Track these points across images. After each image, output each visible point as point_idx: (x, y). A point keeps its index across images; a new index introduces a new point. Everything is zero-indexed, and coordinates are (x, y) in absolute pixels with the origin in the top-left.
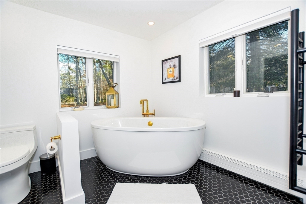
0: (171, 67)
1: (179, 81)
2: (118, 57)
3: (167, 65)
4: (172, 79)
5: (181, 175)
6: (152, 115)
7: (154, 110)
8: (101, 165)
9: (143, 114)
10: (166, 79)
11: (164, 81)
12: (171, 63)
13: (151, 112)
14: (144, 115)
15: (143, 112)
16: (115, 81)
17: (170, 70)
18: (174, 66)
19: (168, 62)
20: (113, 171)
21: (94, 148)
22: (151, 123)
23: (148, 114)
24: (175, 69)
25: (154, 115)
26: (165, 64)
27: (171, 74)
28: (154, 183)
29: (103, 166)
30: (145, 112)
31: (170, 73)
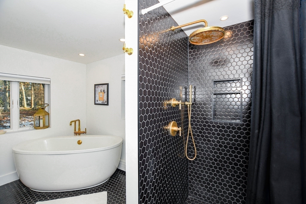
0: (101, 92)
1: (107, 104)
2: (49, 80)
3: (99, 89)
4: (102, 101)
5: (99, 185)
6: (84, 133)
7: (86, 129)
8: (24, 188)
9: (75, 132)
10: (97, 101)
11: (96, 103)
12: (101, 88)
13: (82, 130)
14: (76, 134)
15: (75, 130)
16: (46, 102)
17: (100, 94)
18: (104, 91)
19: (99, 87)
20: (36, 192)
21: (15, 172)
22: (81, 141)
23: (80, 132)
24: (104, 94)
25: (86, 133)
26: (97, 87)
27: (101, 98)
28: (73, 196)
29: (25, 188)
30: (77, 130)
31: (100, 96)
